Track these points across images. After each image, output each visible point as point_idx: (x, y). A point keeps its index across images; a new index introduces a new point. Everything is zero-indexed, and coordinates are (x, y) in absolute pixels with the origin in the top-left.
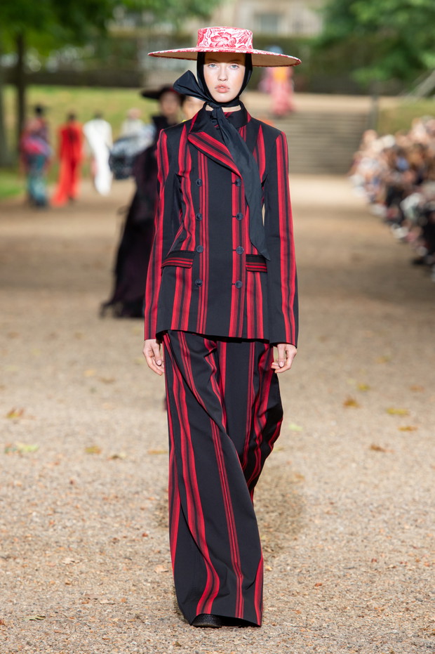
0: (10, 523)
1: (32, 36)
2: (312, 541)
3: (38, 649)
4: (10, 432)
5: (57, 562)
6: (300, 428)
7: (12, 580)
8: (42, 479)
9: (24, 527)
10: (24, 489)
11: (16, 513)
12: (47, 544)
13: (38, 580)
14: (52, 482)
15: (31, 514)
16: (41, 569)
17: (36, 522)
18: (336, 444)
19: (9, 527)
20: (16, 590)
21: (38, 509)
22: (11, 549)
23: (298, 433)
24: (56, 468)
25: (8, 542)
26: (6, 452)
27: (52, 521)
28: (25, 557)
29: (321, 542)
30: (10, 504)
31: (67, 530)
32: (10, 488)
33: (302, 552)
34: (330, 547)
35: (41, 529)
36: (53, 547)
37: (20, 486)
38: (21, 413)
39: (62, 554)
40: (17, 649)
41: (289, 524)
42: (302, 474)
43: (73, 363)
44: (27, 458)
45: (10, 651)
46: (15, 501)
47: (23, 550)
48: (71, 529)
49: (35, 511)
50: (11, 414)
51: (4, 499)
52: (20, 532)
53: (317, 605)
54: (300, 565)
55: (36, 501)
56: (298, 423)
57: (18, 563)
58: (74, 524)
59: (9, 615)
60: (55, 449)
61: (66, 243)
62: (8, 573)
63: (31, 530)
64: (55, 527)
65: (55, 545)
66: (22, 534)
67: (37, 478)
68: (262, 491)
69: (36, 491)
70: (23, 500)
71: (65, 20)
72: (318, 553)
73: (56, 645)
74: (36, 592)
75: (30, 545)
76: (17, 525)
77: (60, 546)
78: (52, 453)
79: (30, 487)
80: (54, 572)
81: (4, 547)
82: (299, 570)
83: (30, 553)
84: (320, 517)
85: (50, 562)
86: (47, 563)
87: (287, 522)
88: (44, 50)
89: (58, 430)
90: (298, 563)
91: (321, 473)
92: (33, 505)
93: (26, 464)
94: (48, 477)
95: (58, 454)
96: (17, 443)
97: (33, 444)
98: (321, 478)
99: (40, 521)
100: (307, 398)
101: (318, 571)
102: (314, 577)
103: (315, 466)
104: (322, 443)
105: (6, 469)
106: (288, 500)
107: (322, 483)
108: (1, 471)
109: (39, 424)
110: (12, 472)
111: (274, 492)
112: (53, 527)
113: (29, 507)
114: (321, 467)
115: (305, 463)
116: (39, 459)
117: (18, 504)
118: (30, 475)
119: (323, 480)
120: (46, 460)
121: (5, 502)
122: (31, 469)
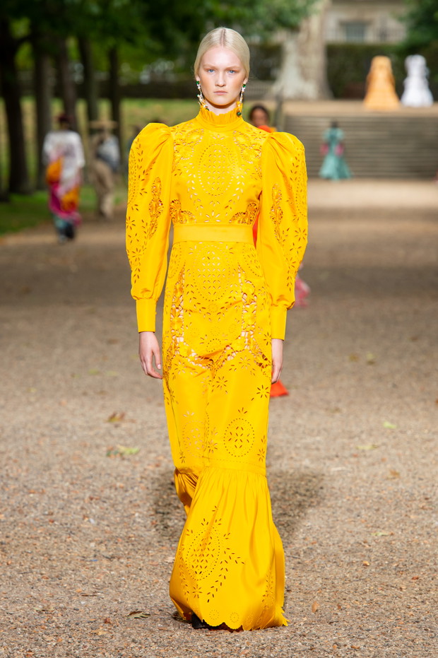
0: (113, 524)
1: (125, 50)
2: (408, 536)
3: (143, 647)
4: (112, 436)
5: (160, 561)
6: (394, 426)
7: (116, 579)
8: (144, 480)
9: (127, 528)
10: (126, 491)
11: (119, 514)
12: (150, 543)
13: (142, 579)
14: (153, 483)
16: (145, 568)
17: (139, 523)
18: (429, 440)
19: (112, 528)
20: (121, 589)
21: (140, 510)
22: (115, 549)
23: (392, 431)
24: (157, 469)
25: (112, 543)
26: (108, 455)
27: (154, 521)
28: (128, 556)
29: (417, 537)
30: (113, 506)
31: (169, 530)
32: (113, 490)
33: (398, 547)
34: (426, 541)
35: (143, 529)
36: (156, 547)
37: (122, 488)
38: (122, 416)
39: (164, 553)
40: (122, 646)
41: (385, 519)
42: (397, 471)
44: (129, 460)
45: (116, 649)
46: (117, 502)
47: (127, 550)
48: (172, 529)
49: (138, 512)
50: (112, 417)
51: (107, 501)
52: (123, 533)
53: (415, 598)
54: (397, 560)
55: (138, 502)
56: (392, 421)
57: (122, 563)
58: (176, 524)
59: (115, 613)
60: (156, 452)
62: (112, 573)
63: (134, 530)
65: (157, 544)
66: (125, 534)
67: (139, 480)
68: (358, 488)
69: (138, 492)
70: (126, 501)
71: (158, 33)
72: (414, 547)
73: (160, 642)
74: (140, 591)
75: (133, 545)
76: (120, 526)
77: (163, 546)
78: (153, 455)
79: (132, 488)
80: (157, 571)
81: (109, 547)
82: (396, 565)
83: (133, 553)
84: (415, 513)
85: (153, 561)
86: (150, 563)
87: (383, 518)
88: (138, 62)
89: (158, 433)
90: (394, 558)
91: (415, 469)
92: (135, 506)
93: (127, 467)
94: (149, 478)
95: (159, 456)
96: (118, 446)
97: (134, 447)
98: (416, 474)
99: (142, 521)
100: (400, 397)
101: (415, 565)
102: (411, 571)
103: (410, 463)
104: (416, 440)
105: (109, 472)
106: (384, 496)
107: (417, 479)
108: (103, 473)
109: (140, 427)
110: (114, 475)
111: (370, 488)
112: (155, 527)
113: (132, 508)
114: (416, 463)
115: (400, 460)
116: (140, 461)
117: (121, 505)
118: (132, 477)
119: (417, 476)
120: (147, 462)
121: (108, 504)
122: (132, 471)
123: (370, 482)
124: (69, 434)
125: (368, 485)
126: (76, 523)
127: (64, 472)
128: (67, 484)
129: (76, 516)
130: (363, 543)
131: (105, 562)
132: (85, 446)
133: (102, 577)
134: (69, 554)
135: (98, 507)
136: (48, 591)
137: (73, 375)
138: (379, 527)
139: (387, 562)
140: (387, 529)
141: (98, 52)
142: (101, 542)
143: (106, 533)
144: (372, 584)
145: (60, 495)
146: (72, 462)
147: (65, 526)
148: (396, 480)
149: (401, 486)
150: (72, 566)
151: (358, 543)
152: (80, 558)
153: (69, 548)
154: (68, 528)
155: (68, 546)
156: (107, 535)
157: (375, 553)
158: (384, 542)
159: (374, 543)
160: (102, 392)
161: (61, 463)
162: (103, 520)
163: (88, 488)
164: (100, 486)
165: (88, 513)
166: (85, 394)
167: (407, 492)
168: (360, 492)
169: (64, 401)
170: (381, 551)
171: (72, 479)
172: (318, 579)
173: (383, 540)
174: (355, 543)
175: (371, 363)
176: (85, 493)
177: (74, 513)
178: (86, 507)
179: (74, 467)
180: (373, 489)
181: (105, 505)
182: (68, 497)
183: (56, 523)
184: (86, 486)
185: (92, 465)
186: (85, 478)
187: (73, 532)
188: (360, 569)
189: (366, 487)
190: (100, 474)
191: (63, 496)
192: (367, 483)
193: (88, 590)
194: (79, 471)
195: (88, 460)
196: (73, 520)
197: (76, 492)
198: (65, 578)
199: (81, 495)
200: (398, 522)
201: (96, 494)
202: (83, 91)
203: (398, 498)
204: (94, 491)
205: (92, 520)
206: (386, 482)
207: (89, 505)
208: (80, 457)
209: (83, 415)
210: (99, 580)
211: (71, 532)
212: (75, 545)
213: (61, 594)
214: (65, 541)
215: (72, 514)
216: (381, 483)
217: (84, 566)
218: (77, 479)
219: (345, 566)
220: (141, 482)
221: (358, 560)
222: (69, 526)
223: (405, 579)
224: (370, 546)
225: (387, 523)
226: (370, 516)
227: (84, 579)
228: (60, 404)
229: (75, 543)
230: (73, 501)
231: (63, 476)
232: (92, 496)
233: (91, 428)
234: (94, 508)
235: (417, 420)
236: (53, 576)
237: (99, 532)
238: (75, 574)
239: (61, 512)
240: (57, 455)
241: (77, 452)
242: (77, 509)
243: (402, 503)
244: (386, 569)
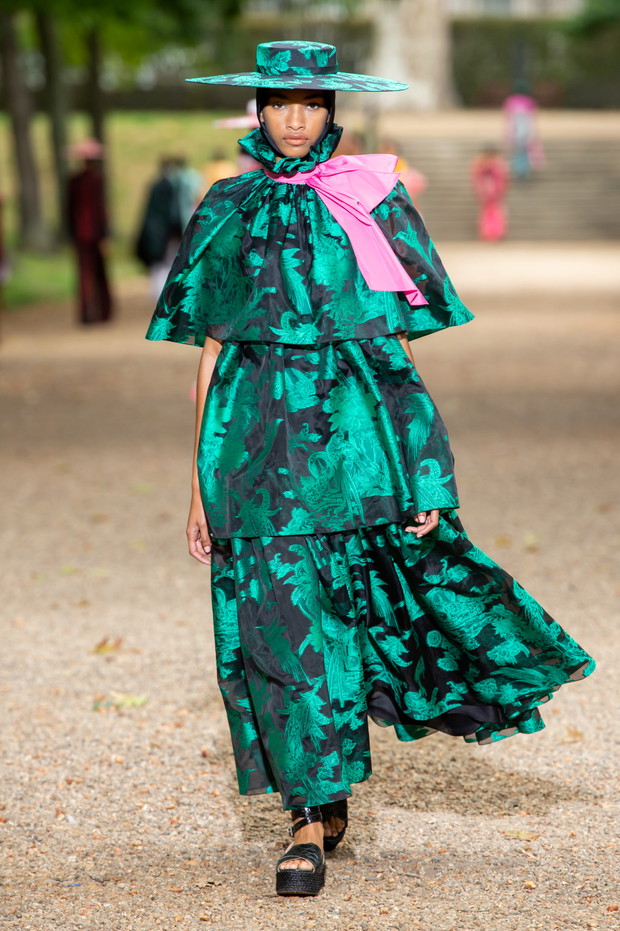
0: (106, 824)
1: (114, 32)
2: (599, 838)
4: (102, 677)
5: (185, 884)
7: (113, 916)
8: (156, 750)
9: (130, 831)
10: (127, 768)
11: (115, 806)
12: (168, 855)
13: (156, 915)
14: (172, 755)
15: (141, 807)
16: (160, 896)
17: (150, 821)
19: (105, 830)
21: (149, 800)
22: (110, 865)
24: (178, 730)
25: (104, 854)
26: (96, 709)
27: (175, 818)
28: (133, 878)
29: (614, 840)
30: (106, 794)
31: (199, 832)
32: (105, 768)
33: (583, 857)
35: (157, 830)
36: (179, 861)
37: (121, 763)
38: (118, 643)
39: (193, 871)
41: (561, 810)
42: (579, 730)
44: (130, 716)
46: (113, 787)
47: (129, 867)
48: (205, 830)
49: (148, 803)
50: (103, 644)
51: (96, 785)
52: (124, 839)
54: (581, 879)
55: (147, 787)
57: (122, 889)
58: (211, 822)
60: (175, 702)
62: (106, 905)
63: (141, 834)
64: (180, 829)
65: (180, 857)
66: (126, 840)
67: (149, 749)
68: (514, 759)
69: (146, 770)
70: (127, 786)
72: (610, 857)
75: (140, 858)
76: (118, 827)
77: (190, 859)
78: (170, 708)
80: (181, 901)
81: (99, 862)
82: (580, 886)
83: (140, 873)
84: (610, 799)
85: (173, 885)
86: (169, 888)
88: (134, 52)
89: (178, 671)
90: (577, 875)
91: (609, 726)
92: (142, 793)
93: (128, 728)
94: (165, 747)
95: (180, 708)
96: (113, 693)
97: (138, 694)
98: (610, 734)
99: (154, 819)
100: (582, 606)
101: (612, 887)
102: (604, 896)
103: (600, 716)
104: (609, 677)
105: (98, 737)
106: (558, 772)
107: (612, 743)
108: (88, 739)
109: (147, 661)
110: (107, 741)
111: (535, 759)
112: (176, 827)
113: (136, 796)
114: (609, 716)
115: (583, 709)
116: (149, 718)
117: (119, 793)
118: (137, 744)
119: (612, 738)
120: (161, 720)
121: (98, 790)
122: (137, 735)
123: (534, 749)
124: (29, 675)
125: (530, 753)
126: (44, 823)
127: (22, 737)
128: (29, 757)
129: (44, 812)
130: (524, 852)
131: (93, 887)
132: (57, 694)
133: (90, 912)
134: (33, 875)
135: (80, 796)
137: (34, 576)
138: (549, 824)
139: (564, 883)
140: (563, 827)
141: (68, 34)
142: (87, 855)
143: (95, 838)
144: (541, 919)
145: (17, 776)
146: (36, 721)
147: (26, 828)
148: (577, 745)
149: (585, 755)
150: (39, 895)
151: (516, 850)
152: (51, 882)
153: (32, 864)
154: (31, 831)
155: (31, 861)
156: (96, 843)
157: (545, 868)
158: (560, 849)
159: (542, 851)
160: (84, 603)
161: (17, 723)
162: (90, 817)
163: (64, 764)
164: (82, 760)
165: (64, 806)
166: (55, 607)
167: (595, 764)
168: (518, 765)
169: (19, 619)
170: (554, 863)
171: (36, 749)
172: (450, 912)
173: (557, 846)
174: (511, 851)
175: (532, 549)
176: (57, 772)
177: (41, 807)
178: (60, 796)
179: (39, 730)
180: (539, 760)
181: (92, 791)
182: (30, 779)
183: (10, 823)
184: (60, 761)
185: (69, 726)
186: (58, 748)
187: (40, 838)
188: (520, 895)
189: (528, 756)
190: (83, 741)
191: (22, 778)
192: (529, 750)
194: (48, 737)
195: (62, 717)
196: (39, 818)
197: (43, 771)
198: (27, 915)
199: (52, 776)
200: (583, 815)
201: (78, 773)
202: (44, 101)
203: (582, 775)
204: (73, 769)
205: (70, 818)
206: (561, 748)
207: (66, 792)
208: (48, 713)
209: (53, 642)
210: (84, 917)
211: (36, 838)
212: (43, 859)
214: (27, 853)
215: (38, 808)
216: (552, 751)
217: (59, 894)
218: (44, 749)
219: (495, 889)
220: (150, 754)
221: (517, 879)
222: (32, 828)
223: (596, 909)
224: (535, 855)
225: (564, 817)
226: (534, 806)
227: (60, 916)
228: (13, 624)
229: (44, 856)
230: (39, 786)
231: (21, 746)
232: (70, 778)
233: (66, 664)
234: (73, 798)
235: (611, 644)
236: (8, 912)
237: (82, 837)
238: (44, 908)
239: (19, 804)
240: (11, 710)
241: (44, 704)
242: (44, 798)
243: (588, 783)
244: (563, 894)
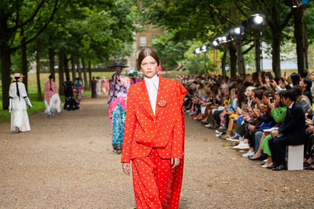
1: (92, 61)
4: (90, 147)
9: (94, 167)
22: (91, 172)
26: (89, 151)
32: (90, 159)
35: (97, 167)
36: (100, 171)
38: (92, 142)
39: (102, 173)
43: (103, 131)
44: (94, 152)
46: (91, 162)
47: (94, 172)
49: (96, 164)
50: (90, 143)
55: (96, 161)
57: (93, 175)
58: (104, 166)
61: (101, 105)
62: (90, 177)
64: (100, 167)
66: (93, 169)
70: (93, 161)
71: (99, 57)
76: (92, 167)
79: (95, 158)
88: (94, 64)
96: (92, 149)
97: (95, 149)
108: (88, 155)
109: (96, 145)
110: (91, 155)
116: (96, 152)
124: (80, 147)
126: (82, 166)
131: (89, 175)
132: (84, 149)
136: (76, 182)
137: (81, 133)
141: (86, 62)
142: (88, 171)
143: (89, 168)
145: (79, 160)
147: (80, 167)
152: (83, 174)
160: (88, 137)
162: (88, 166)
163: (85, 159)
164: (87, 158)
166: (84, 137)
169: (79, 139)
178: (84, 163)
181: (89, 162)
183: (78, 166)
185: (86, 153)
187: (82, 168)
193: (85, 181)
198: (80, 179)
199: (83, 160)
201: (87, 160)
202: (83, 71)
208: (83, 152)
209: (84, 142)
210: (88, 179)
213: (79, 182)
214: (80, 170)
215: (81, 164)
217: (84, 176)
227: (84, 179)
229: (82, 171)
233: (85, 145)
234: (86, 163)
236: (77, 178)
237: (87, 168)
238: (82, 178)
239: (79, 164)
240: (78, 151)
241: (82, 150)
